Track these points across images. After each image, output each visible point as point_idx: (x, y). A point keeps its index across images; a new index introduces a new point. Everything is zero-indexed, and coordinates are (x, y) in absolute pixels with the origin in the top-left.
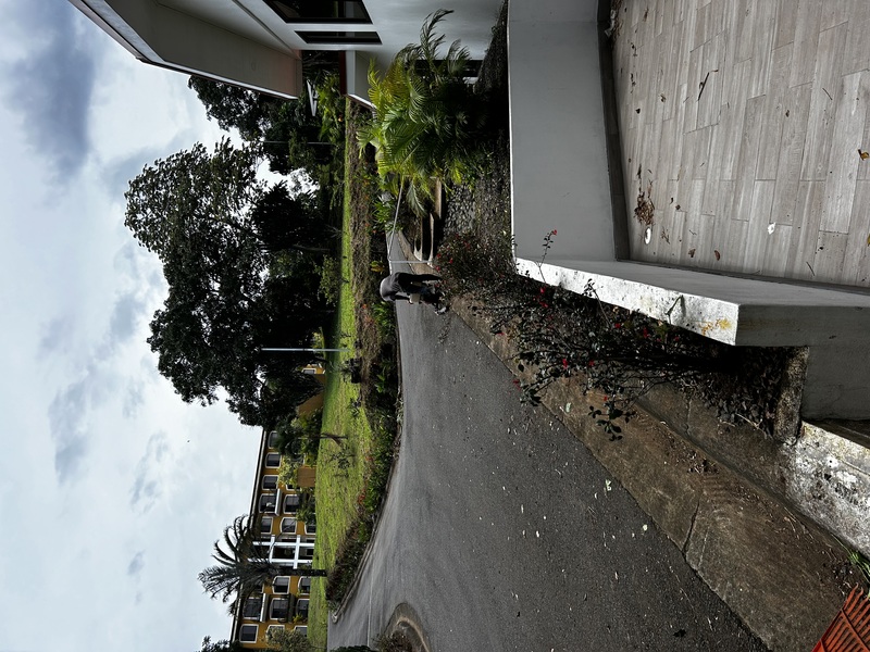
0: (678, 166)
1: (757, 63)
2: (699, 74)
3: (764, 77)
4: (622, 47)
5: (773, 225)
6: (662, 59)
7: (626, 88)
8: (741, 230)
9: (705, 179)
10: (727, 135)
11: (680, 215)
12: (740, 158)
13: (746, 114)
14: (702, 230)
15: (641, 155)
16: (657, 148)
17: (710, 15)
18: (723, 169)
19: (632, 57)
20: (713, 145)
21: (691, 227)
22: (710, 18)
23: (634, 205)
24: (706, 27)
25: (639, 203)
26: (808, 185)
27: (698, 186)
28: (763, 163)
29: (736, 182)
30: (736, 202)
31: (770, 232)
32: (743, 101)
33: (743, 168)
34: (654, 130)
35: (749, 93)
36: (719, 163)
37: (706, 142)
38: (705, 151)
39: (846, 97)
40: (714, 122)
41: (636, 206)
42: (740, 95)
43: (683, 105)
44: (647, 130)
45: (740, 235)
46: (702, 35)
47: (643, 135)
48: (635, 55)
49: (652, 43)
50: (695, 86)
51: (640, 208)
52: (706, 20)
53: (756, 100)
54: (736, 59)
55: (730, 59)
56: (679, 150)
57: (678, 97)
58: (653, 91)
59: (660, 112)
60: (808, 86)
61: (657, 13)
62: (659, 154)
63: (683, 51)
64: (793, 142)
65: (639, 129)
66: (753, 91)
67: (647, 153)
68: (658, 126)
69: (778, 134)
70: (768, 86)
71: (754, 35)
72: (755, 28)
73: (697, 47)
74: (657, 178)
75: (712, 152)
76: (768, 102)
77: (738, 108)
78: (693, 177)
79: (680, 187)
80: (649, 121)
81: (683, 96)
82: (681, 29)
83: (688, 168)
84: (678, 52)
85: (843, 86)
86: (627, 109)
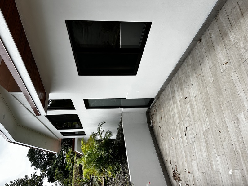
0: (185, 158)
1: (202, 121)
2: (183, 129)
3: (206, 124)
4: (156, 128)
5: (231, 171)
6: (170, 128)
7: (160, 138)
8: (218, 175)
9: (196, 160)
10: (200, 144)
11: (190, 175)
12: (207, 150)
13: (204, 136)
14: (201, 179)
15: (170, 158)
16: (175, 154)
17: (182, 112)
18: (202, 155)
19: (160, 130)
20: (196, 148)
21: (196, 179)
22: (182, 113)
23: (171, 175)
24: (181, 116)
25: (174, 174)
26: (239, 153)
27: (194, 163)
28: (217, 150)
29: (209, 159)
30: (212, 165)
31: (231, 173)
32: (202, 132)
33: (210, 153)
34: (173, 149)
35: (203, 129)
36: (200, 153)
37: (193, 148)
38: (193, 151)
39: (241, 121)
40: (193, 141)
41: (173, 175)
42: (200, 131)
43: (180, 139)
44: (170, 149)
45: (218, 177)
46: (181, 118)
47: (169, 151)
48: (161, 129)
49: (165, 124)
50: (183, 132)
51: (174, 176)
52: (181, 114)
53: (206, 131)
54: (195, 121)
55: (193, 122)
56: (183, 153)
57: (178, 137)
58: (169, 137)
59: (173, 143)
60: (224, 122)
61: (165, 117)
62: (177, 155)
63: (176, 124)
64: (226, 140)
65: (167, 149)
66: (204, 128)
67: (172, 156)
68: (174, 147)
69: (219, 139)
70: (209, 126)
71: (198, 113)
72: (198, 112)
73: (180, 122)
74: (178, 164)
75: (196, 150)
76: (211, 130)
77: (201, 135)
78: (192, 160)
79: (188, 165)
80: (170, 146)
81: (180, 136)
82: (173, 118)
83: (189, 158)
84: (174, 125)
85: (238, 118)
86: (162, 145)
